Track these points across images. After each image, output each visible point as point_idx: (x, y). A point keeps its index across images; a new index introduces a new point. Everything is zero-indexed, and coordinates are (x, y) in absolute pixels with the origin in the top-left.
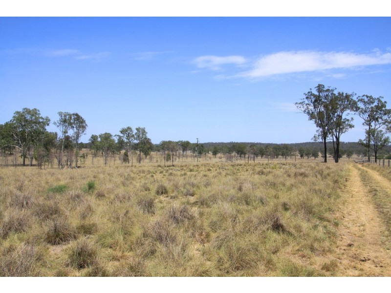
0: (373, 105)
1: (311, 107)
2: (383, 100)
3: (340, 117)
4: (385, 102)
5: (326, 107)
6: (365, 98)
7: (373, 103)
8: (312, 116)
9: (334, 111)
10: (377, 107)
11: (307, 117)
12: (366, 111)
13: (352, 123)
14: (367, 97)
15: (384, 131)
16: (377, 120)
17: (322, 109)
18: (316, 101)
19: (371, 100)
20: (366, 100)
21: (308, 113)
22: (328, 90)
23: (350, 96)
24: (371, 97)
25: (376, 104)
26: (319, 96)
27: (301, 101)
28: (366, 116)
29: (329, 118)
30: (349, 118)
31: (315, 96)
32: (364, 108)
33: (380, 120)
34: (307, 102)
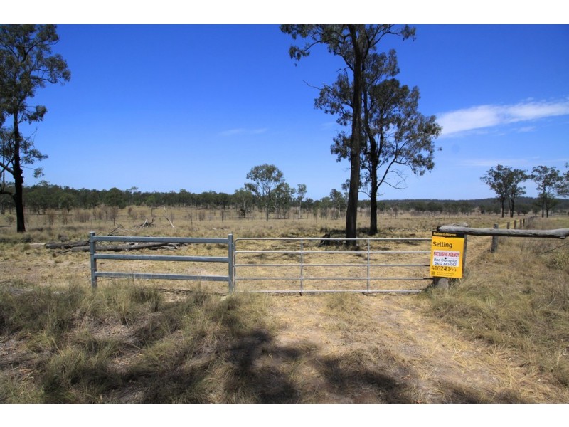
0: (547, 174)
1: (493, 180)
2: (556, 170)
3: (515, 186)
4: (558, 171)
5: (504, 180)
6: (539, 168)
7: (547, 172)
8: (493, 186)
9: (510, 182)
10: (551, 175)
11: (489, 187)
12: (540, 179)
13: (524, 190)
14: (542, 167)
15: (556, 194)
16: (551, 185)
17: (501, 182)
18: (496, 176)
19: (545, 169)
20: (541, 170)
21: (490, 184)
22: (506, 169)
23: (523, 172)
24: (545, 167)
25: (550, 172)
26: (499, 173)
27: (484, 176)
28: (541, 182)
29: (506, 187)
30: (522, 187)
31: (495, 172)
32: (539, 176)
33: (554, 185)
34: (489, 176)
